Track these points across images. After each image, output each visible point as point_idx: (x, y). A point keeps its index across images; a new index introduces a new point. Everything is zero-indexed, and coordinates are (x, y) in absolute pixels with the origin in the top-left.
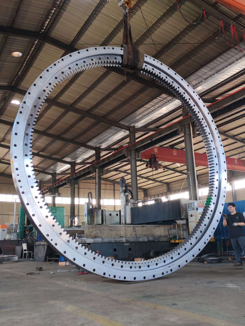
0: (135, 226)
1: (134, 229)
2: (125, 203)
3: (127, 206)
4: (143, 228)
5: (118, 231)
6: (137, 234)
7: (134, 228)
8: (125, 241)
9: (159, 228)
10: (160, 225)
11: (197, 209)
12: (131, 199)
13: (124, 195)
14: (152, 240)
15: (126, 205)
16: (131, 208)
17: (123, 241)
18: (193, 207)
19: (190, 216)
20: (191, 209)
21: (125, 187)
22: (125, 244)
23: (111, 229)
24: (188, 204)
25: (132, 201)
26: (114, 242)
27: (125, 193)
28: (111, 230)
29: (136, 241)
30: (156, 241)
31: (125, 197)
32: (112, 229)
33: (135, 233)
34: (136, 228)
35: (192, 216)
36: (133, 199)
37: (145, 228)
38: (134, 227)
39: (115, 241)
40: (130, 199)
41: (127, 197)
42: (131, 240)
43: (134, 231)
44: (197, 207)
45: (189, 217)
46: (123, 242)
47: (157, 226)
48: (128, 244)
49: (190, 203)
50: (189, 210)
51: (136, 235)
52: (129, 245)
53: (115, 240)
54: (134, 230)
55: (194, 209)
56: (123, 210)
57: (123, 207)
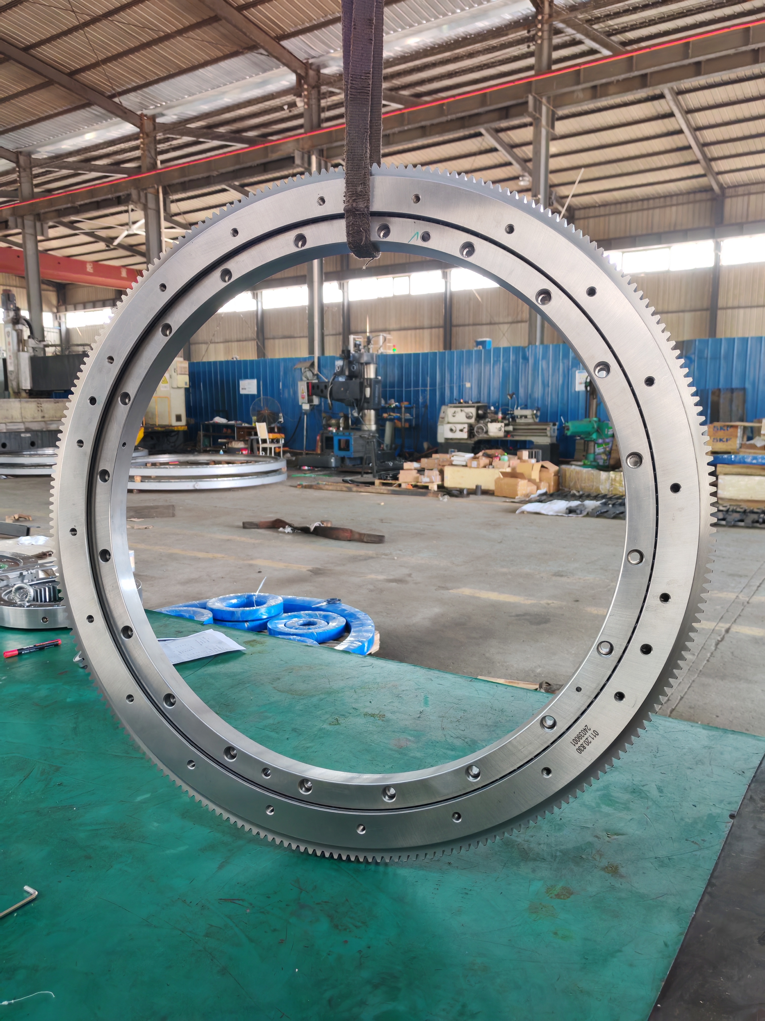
0: (40, 401)
1: (39, 407)
2: (16, 345)
3: (22, 354)
4: (58, 405)
5: (7, 410)
6: (46, 416)
7: (39, 405)
8: (22, 430)
12: (29, 337)
13: (14, 329)
15: (19, 350)
16: (31, 357)
21: (14, 310)
22: (23, 435)
25: (32, 343)
26: (5, 431)
27: (14, 326)
29: (44, 430)
31: (15, 334)
33: (40, 414)
34: (43, 405)
36: (33, 338)
38: (38, 403)
40: (26, 337)
41: (19, 334)
42: (35, 427)
46: (19, 430)
48: (28, 435)
51: (43, 417)
53: (7, 427)
54: (40, 409)
56: (12, 358)
57: (12, 356)
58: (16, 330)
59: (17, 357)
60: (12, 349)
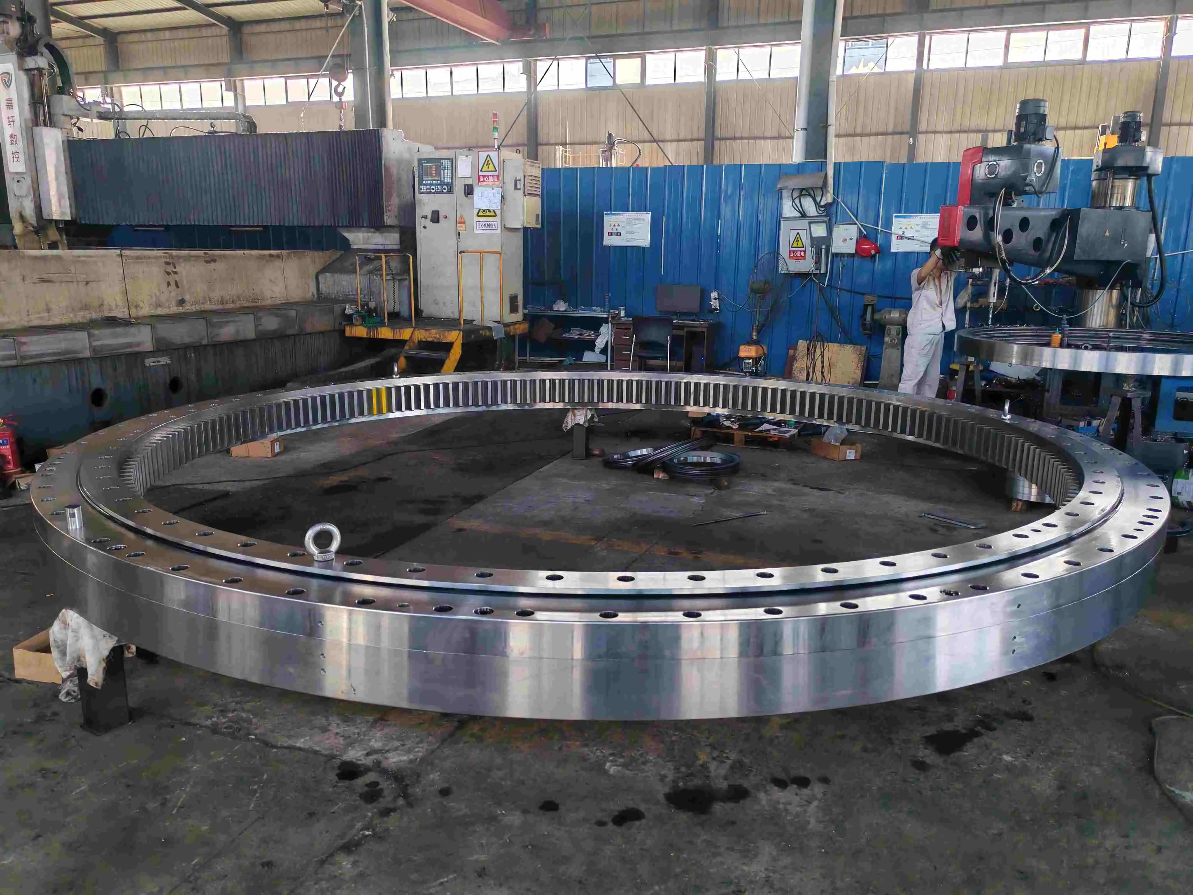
0: (171, 256)
1: (168, 273)
2: (27, 108)
3: (44, 131)
4: (212, 265)
5: (87, 283)
6: (187, 297)
7: (170, 269)
8: (148, 346)
9: (278, 263)
10: (284, 252)
11: (469, 191)
12: (60, 91)
13: (21, 68)
14: (275, 331)
15: (36, 123)
16: (68, 141)
17: (139, 344)
18: (448, 180)
19: (426, 217)
20: (434, 189)
21: (18, 19)
22: (149, 362)
23: (45, 276)
24: (420, 161)
25: (69, 104)
26: (87, 354)
27: (22, 56)
28: (43, 281)
29: (205, 342)
30: (290, 332)
31: (24, 78)
32: (52, 276)
33: (174, 294)
34: (178, 269)
35: (436, 218)
36: (70, 94)
37: (220, 266)
38: (167, 263)
39: (94, 349)
41: (35, 78)
43: (173, 283)
44: (469, 182)
45: (420, 223)
46: (137, 349)
47: (271, 256)
48: (164, 360)
49: (429, 160)
50: (424, 189)
51: (182, 302)
52: (169, 362)
53: (95, 344)
54: (172, 278)
55: (450, 191)
56: (21, 144)
57: (18, 134)
58: (28, 71)
59: (32, 142)
60: (17, 119)
